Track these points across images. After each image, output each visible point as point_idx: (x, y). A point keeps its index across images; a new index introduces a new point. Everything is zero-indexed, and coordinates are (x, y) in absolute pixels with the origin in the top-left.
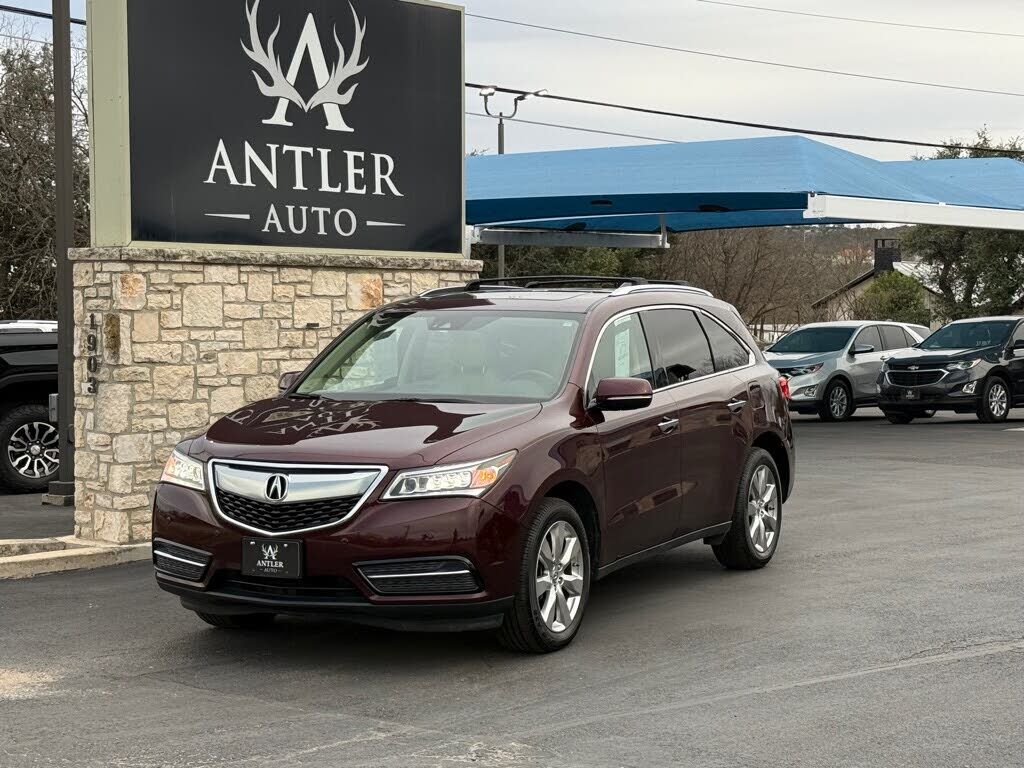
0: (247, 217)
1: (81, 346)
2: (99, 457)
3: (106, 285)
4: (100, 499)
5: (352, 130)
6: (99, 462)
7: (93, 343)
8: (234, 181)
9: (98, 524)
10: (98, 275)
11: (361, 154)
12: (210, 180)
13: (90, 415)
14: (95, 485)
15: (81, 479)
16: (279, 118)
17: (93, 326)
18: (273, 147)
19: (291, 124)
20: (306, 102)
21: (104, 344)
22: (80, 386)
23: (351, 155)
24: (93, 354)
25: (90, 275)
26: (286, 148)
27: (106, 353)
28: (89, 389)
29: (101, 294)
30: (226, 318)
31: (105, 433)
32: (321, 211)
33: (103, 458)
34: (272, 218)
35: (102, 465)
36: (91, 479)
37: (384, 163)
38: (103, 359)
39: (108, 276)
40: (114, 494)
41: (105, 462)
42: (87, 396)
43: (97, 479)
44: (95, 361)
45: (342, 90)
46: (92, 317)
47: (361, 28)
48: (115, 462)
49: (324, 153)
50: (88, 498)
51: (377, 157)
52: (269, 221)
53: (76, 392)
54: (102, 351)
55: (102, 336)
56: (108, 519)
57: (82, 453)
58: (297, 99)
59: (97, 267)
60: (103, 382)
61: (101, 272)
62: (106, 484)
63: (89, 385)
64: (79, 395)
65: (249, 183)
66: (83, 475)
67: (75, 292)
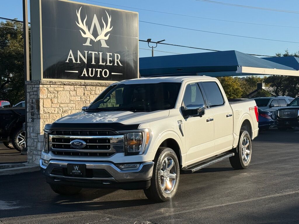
0: (77, 72)
1: (29, 109)
2: (34, 140)
3: (36, 91)
4: (35, 152)
5: (109, 47)
6: (34, 141)
7: (32, 108)
8: (74, 61)
9: (34, 159)
10: (34, 88)
11: (111, 54)
12: (67, 61)
13: (32, 128)
14: (33, 148)
15: (29, 146)
16: (88, 44)
17: (32, 103)
18: (86, 52)
19: (91, 45)
20: (95, 39)
21: (35, 108)
22: (29, 120)
23: (108, 54)
24: (32, 111)
25: (31, 88)
26: (90, 52)
27: (36, 110)
28: (31, 121)
29: (35, 94)
30: (70, 101)
31: (36, 133)
32: (99, 70)
33: (35, 140)
34: (84, 72)
35: (35, 142)
36: (32, 146)
37: (117, 56)
38: (35, 112)
39: (36, 88)
40: (38, 150)
41: (36, 142)
42: (31, 123)
43: (34, 146)
44: (33, 113)
45: (106, 35)
46: (32, 100)
47: (110, 18)
48: (39, 142)
49: (101, 53)
50: (31, 152)
51: (116, 55)
52: (83, 73)
53: (28, 122)
54: (35, 110)
55: (35, 106)
56: (37, 158)
57: (29, 139)
58: (93, 38)
59: (33, 86)
60: (35, 119)
61: (34, 87)
62: (36, 148)
63: (31, 120)
64: (29, 122)
65: (79, 62)
66: (30, 145)
67: (27, 93)
